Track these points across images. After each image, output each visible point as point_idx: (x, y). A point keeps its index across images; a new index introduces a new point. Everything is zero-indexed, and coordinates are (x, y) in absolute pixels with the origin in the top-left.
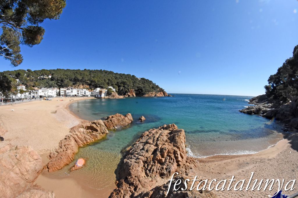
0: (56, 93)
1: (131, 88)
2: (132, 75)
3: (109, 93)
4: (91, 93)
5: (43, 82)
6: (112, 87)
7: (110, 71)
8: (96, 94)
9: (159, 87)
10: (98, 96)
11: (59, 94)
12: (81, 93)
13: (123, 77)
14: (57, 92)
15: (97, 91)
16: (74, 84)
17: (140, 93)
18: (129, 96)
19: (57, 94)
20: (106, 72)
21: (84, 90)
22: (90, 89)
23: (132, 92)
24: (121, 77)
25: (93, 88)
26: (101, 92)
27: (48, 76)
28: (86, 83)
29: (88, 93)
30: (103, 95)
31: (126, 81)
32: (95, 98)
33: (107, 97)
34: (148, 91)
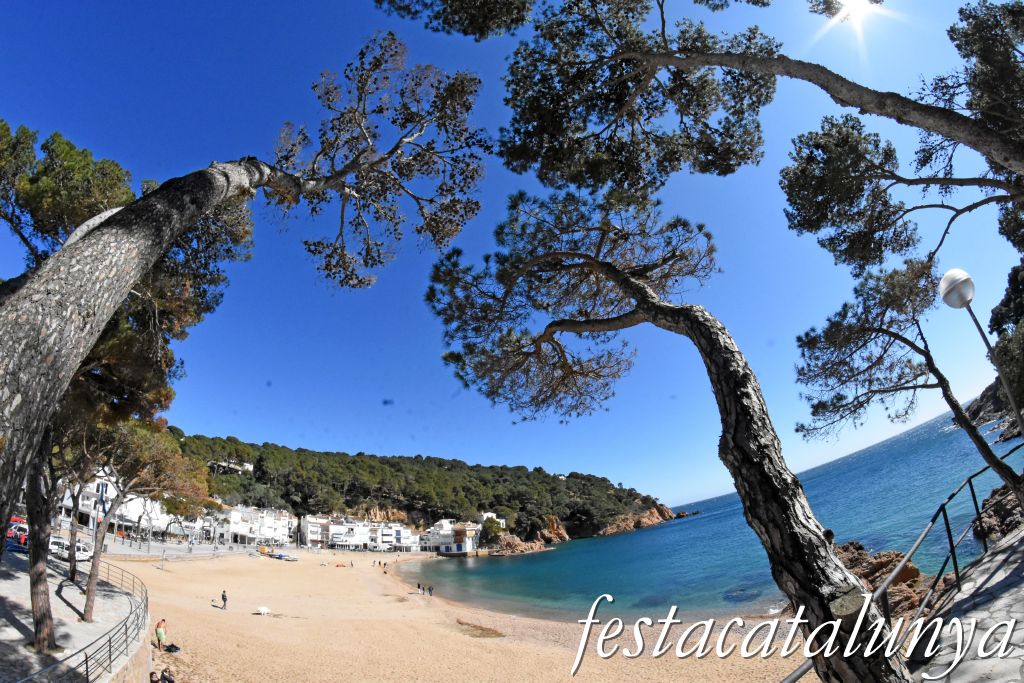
0: (286, 531)
1: (550, 511)
2: (531, 469)
3: (486, 537)
4: (421, 539)
5: (228, 482)
6: (494, 516)
7: (454, 460)
8: (442, 540)
9: (638, 494)
10: (448, 549)
11: (298, 537)
12: (386, 539)
13: (508, 478)
14: (290, 529)
15: (442, 532)
16: (349, 504)
17: (581, 526)
18: (548, 541)
19: (291, 537)
20: (441, 463)
21: (396, 526)
22: (412, 522)
23: (553, 524)
24: (501, 477)
25: (421, 522)
26: (459, 536)
27: (241, 462)
28: (393, 502)
29: (410, 537)
30: (469, 546)
31: (525, 488)
32: (440, 558)
33: (484, 552)
34: (611, 515)
